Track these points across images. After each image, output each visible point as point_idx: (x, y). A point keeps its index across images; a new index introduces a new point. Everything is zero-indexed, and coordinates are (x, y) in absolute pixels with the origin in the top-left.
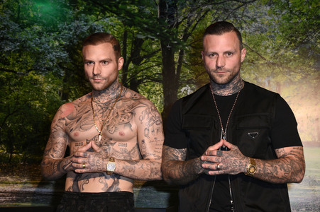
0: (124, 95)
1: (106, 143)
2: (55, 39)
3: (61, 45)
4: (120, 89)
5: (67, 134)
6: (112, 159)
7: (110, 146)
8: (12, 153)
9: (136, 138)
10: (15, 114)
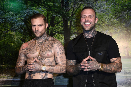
0: (49, 39)
1: (41, 59)
2: (19, 17)
4: (47, 36)
6: (44, 65)
7: (44, 60)
8: (2, 65)
9: (54, 56)
10: (3, 48)
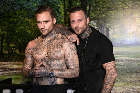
1: (50, 61)
3: (37, 5)
5: (32, 56)
8: (21, 53)
9: (64, 58)
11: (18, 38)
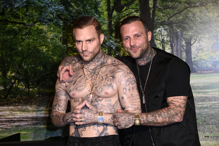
0: (107, 62)
1: (96, 100)
4: (103, 57)
5: (67, 93)
6: (101, 113)
7: (99, 102)
8: (29, 88)
9: (117, 95)
10: (28, 58)
11: (21, 62)
